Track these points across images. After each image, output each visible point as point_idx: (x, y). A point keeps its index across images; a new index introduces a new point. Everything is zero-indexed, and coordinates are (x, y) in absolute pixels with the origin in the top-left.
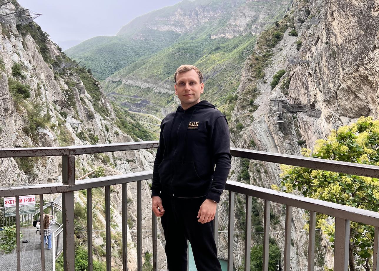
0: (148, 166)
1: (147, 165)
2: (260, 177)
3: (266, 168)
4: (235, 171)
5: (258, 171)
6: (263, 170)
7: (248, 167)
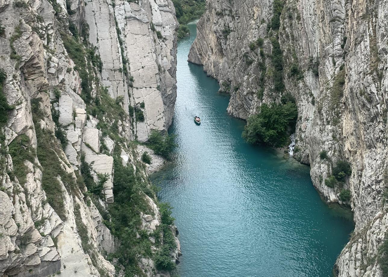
0: (158, 11)
1: (156, 9)
2: (291, 25)
3: (300, 14)
4: (266, 19)
5: (290, 17)
6: (296, 16)
7: (280, 14)
